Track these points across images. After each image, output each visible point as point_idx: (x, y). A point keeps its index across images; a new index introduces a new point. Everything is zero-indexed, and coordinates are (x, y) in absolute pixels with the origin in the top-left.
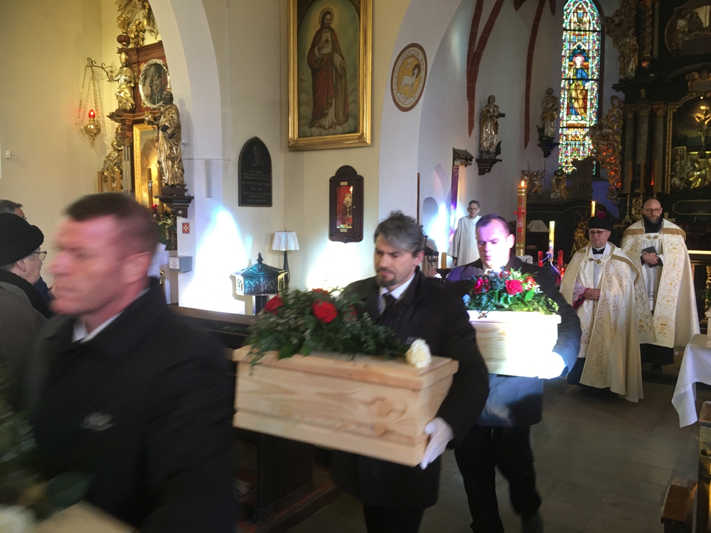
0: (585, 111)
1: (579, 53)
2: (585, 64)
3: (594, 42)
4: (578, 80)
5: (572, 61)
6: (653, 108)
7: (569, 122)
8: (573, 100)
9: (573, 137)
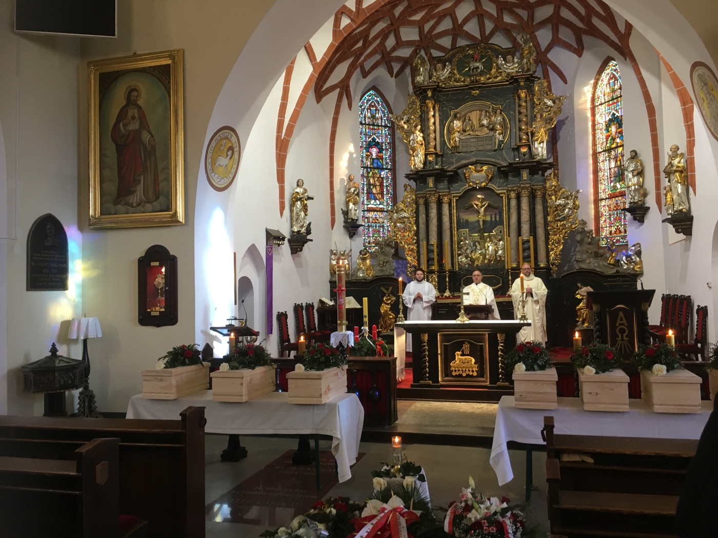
0: (383, 197)
1: (374, 145)
2: (380, 155)
3: (386, 136)
4: (374, 168)
5: (368, 152)
6: (439, 196)
7: (369, 206)
8: (372, 187)
9: (373, 219)
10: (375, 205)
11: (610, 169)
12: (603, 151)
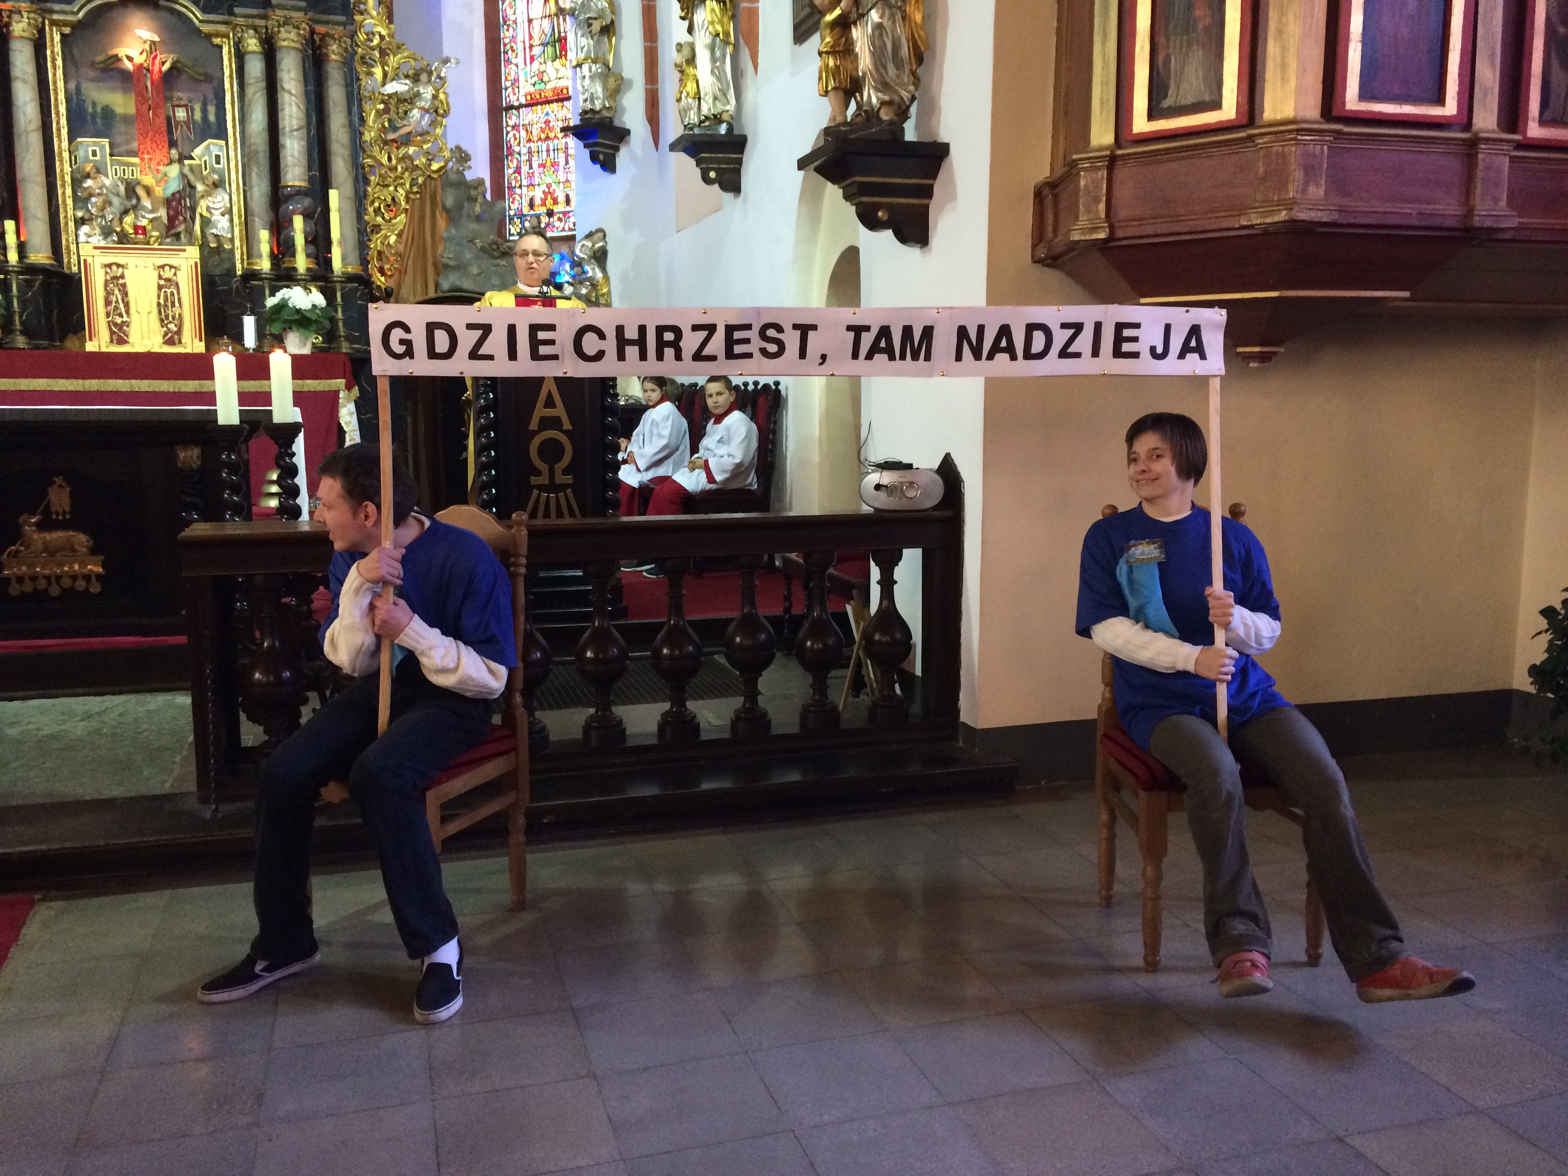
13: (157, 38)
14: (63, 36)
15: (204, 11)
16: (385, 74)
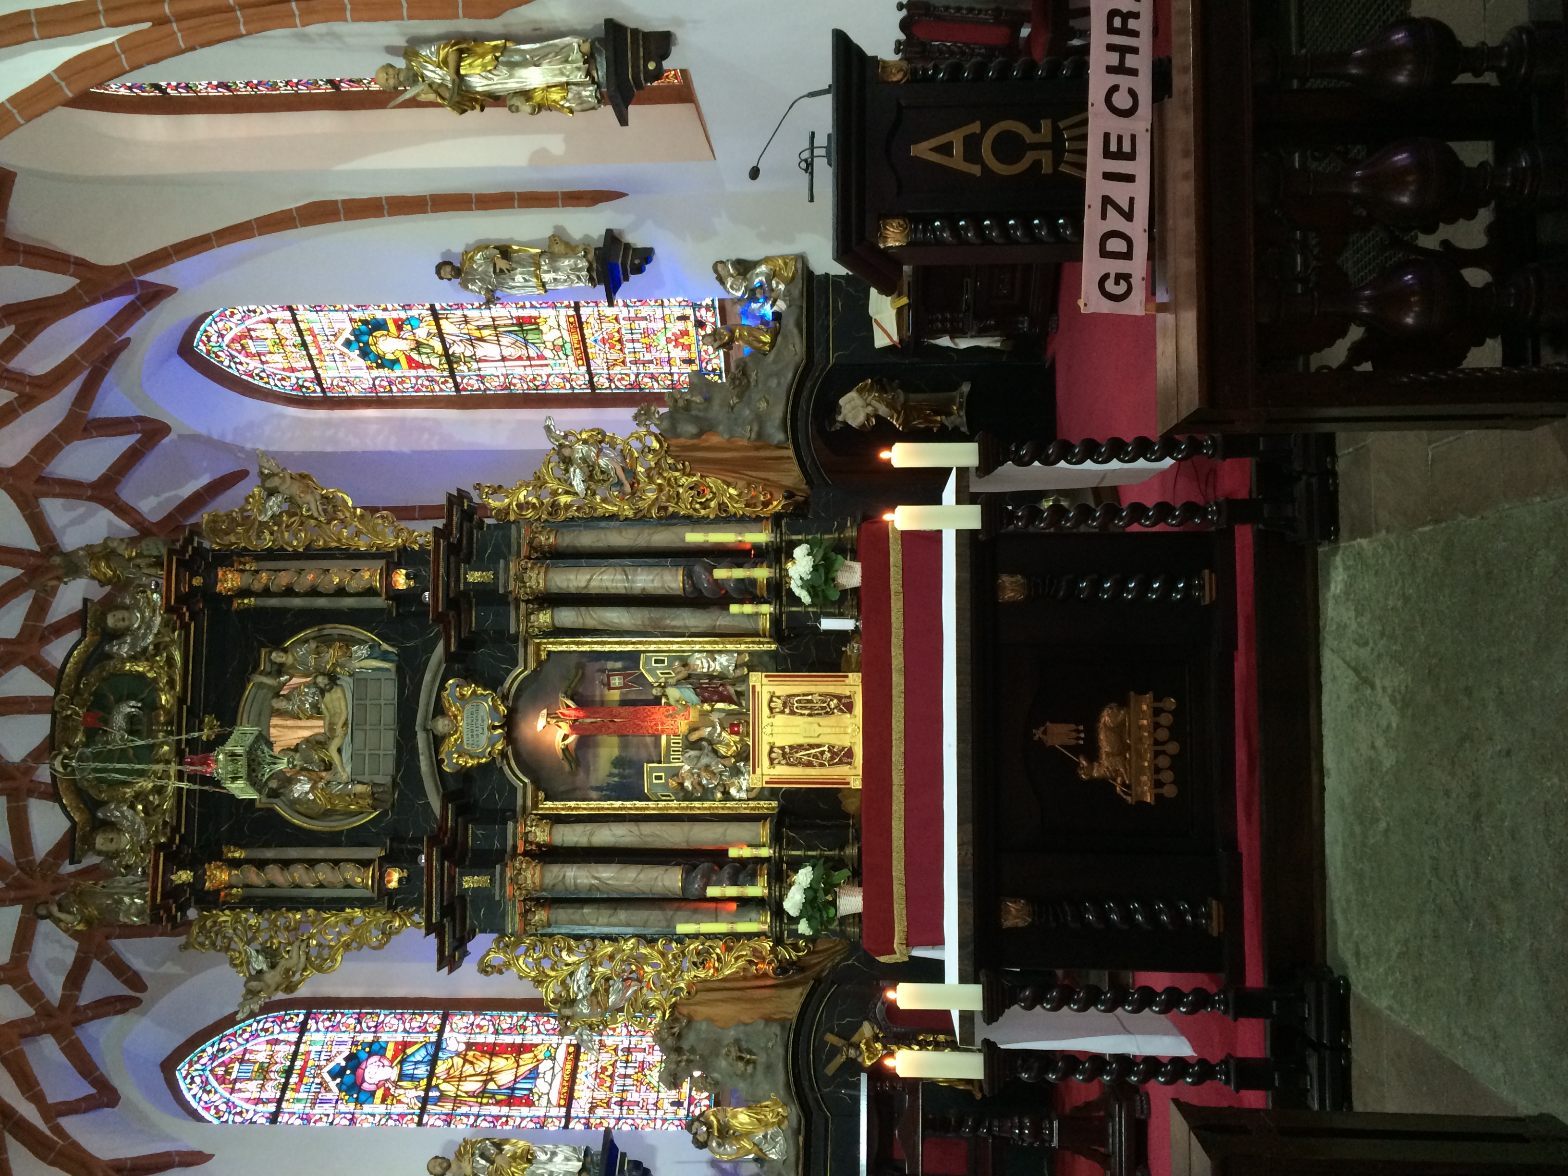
0: (529, 1048)
1: (354, 1072)
2: (389, 1053)
3: (335, 1028)
4: (431, 1074)
5: (373, 1094)
6: (526, 853)
7: (555, 1099)
8: (491, 1086)
9: (601, 1085)
10: (553, 1075)
11: (504, 359)
12: (453, 375)
13: (545, 712)
14: (547, 798)
15: (516, 665)
16: (567, 492)
